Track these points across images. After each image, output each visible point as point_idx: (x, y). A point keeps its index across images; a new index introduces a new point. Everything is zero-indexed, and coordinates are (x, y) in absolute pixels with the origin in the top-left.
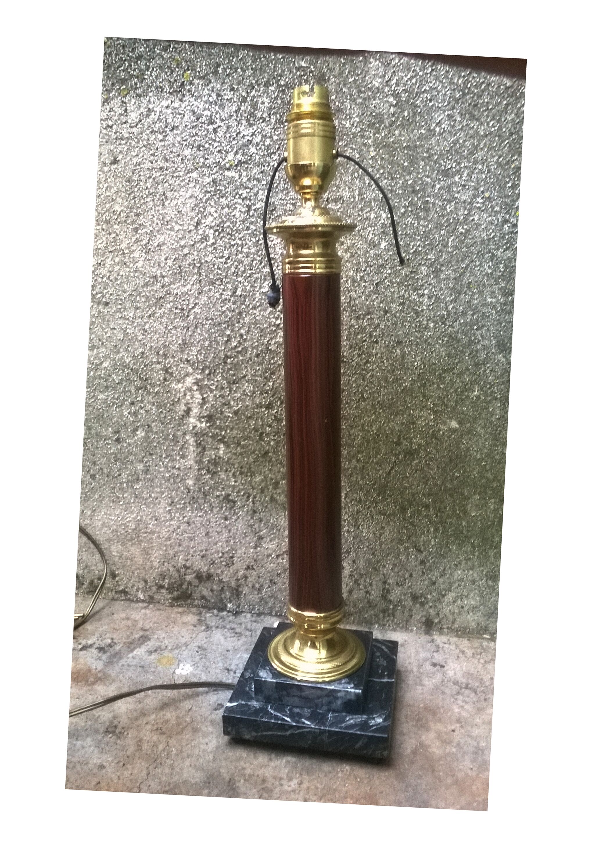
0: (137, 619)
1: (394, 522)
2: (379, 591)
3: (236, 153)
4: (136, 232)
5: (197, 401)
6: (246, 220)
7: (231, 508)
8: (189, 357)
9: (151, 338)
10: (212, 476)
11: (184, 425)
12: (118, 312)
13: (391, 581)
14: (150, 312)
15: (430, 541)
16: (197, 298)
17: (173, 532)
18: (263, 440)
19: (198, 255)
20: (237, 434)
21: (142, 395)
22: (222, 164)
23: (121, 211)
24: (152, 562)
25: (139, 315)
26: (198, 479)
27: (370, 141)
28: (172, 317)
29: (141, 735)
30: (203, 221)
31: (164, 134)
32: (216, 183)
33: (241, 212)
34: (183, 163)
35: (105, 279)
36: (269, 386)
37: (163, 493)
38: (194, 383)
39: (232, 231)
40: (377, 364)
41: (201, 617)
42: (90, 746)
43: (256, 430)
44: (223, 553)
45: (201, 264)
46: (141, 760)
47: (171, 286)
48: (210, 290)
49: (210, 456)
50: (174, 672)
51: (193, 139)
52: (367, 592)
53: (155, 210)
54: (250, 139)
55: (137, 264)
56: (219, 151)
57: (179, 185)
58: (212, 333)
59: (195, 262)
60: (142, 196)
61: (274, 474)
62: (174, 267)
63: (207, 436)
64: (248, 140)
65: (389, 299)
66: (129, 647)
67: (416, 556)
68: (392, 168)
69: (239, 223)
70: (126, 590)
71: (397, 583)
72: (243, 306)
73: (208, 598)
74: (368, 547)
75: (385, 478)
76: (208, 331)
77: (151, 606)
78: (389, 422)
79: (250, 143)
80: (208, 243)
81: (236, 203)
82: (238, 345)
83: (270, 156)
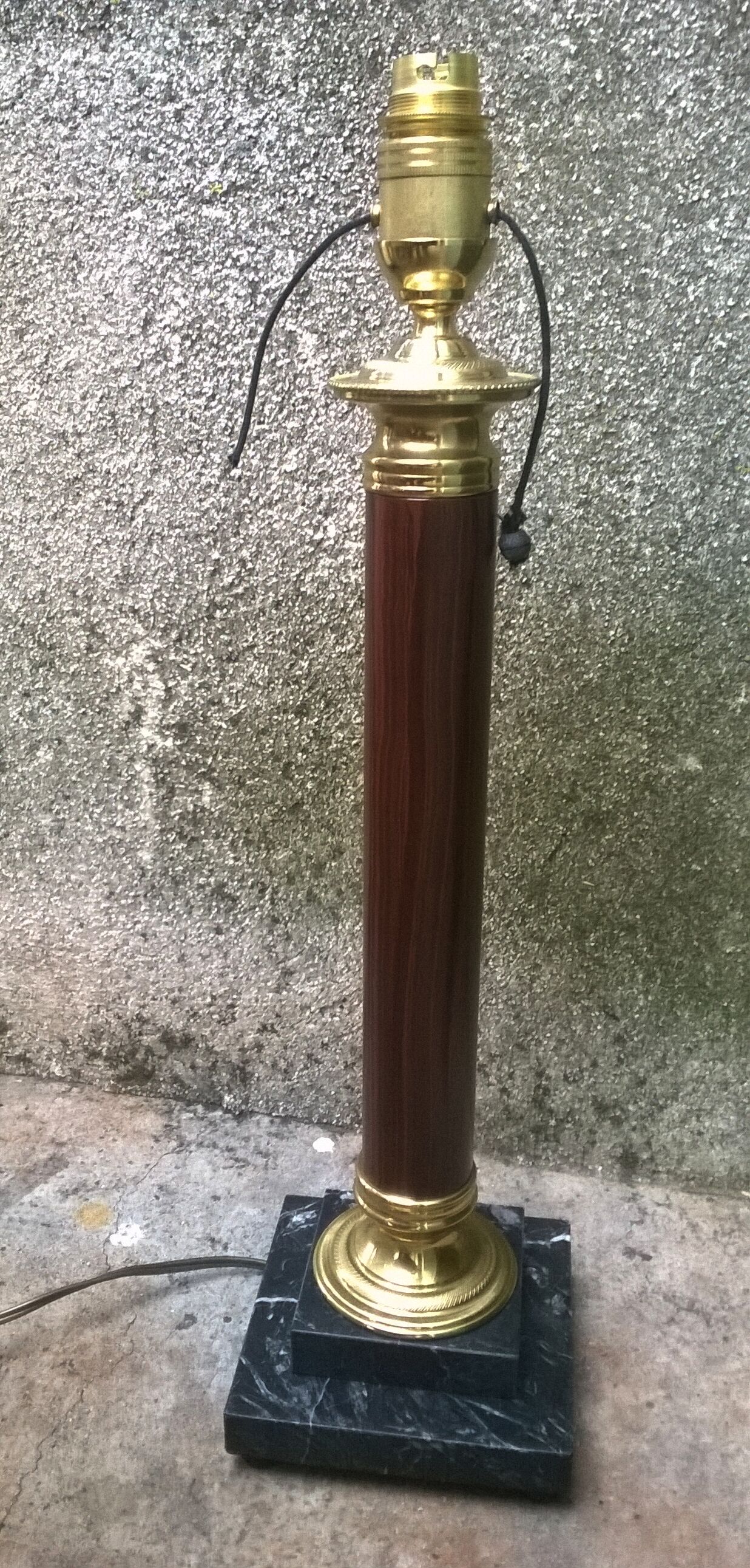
0: (45, 1119)
1: (561, 957)
2: (529, 1090)
3: (225, 166)
4: (21, 338)
5: (155, 693)
6: (249, 314)
7: (228, 911)
8: (137, 603)
9: (59, 562)
10: (189, 845)
11: (130, 741)
13: (552, 1072)
14: (54, 509)
15: (636, 999)
16: (149, 481)
17: (115, 950)
18: (291, 779)
19: (148, 391)
20: (237, 763)
21: (45, 679)
22: (196, 190)
24: (75, 1004)
25: (33, 513)
26: (160, 851)
27: (516, 139)
28: (101, 519)
29: (32, 1375)
30: (158, 317)
31: (70, 124)
32: (184, 232)
33: (238, 297)
34: (112, 188)
36: (301, 669)
37: (92, 874)
38: (148, 657)
39: (220, 339)
40: (527, 632)
41: (171, 1119)
43: (277, 759)
44: (214, 998)
45: (157, 408)
46: (28, 1428)
47: (97, 455)
48: (176, 464)
49: (185, 805)
50: (107, 1241)
51: (133, 134)
52: (504, 1091)
53: (58, 292)
54: (255, 134)
55: (24, 407)
56: (189, 162)
57: (104, 237)
58: (182, 556)
59: (144, 405)
60: (30, 261)
61: (314, 848)
62: (100, 415)
63: (178, 765)
64: (250, 137)
65: (557, 492)
66: (25, 1180)
67: (605, 1026)
68: (566, 200)
69: (233, 322)
70: (28, 1055)
71: (566, 1078)
72: (246, 501)
73: (187, 1082)
74: (505, 1002)
75: (542, 868)
76: (175, 550)
77: (75, 1090)
78: (553, 753)
79: (256, 143)
80: (171, 365)
81: (227, 276)
82: (236, 582)
83: (298, 173)
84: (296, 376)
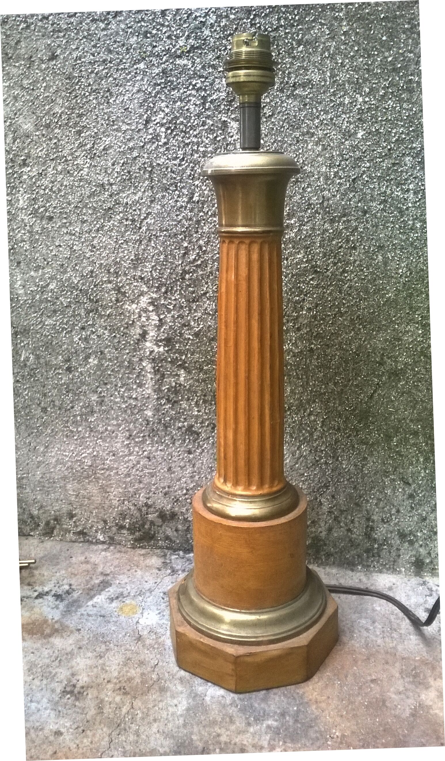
0: (96, 563)
1: (378, 452)
2: (363, 529)
3: (188, 38)
4: (80, 135)
5: (153, 322)
6: (202, 113)
7: (194, 441)
8: (143, 274)
9: (100, 255)
10: (173, 405)
11: (140, 349)
12: (63, 227)
13: (375, 518)
14: (98, 226)
15: (420, 473)
16: (149, 207)
17: (133, 468)
19: (148, 158)
20: (199, 358)
21: (93, 319)
22: (173, 50)
23: (62, 113)
24: (111, 500)
25: (86, 229)
26: (157, 410)
27: (341, 14)
28: (123, 229)
29: (102, 696)
30: (153, 119)
31: (106, 22)
32: (166, 73)
33: (196, 105)
34: (128, 53)
35: (47, 191)
37: (119, 425)
38: (149, 303)
39: (186, 128)
40: (355, 274)
41: (165, 559)
42: (46, 709)
44: (187, 490)
45: (153, 167)
46: (102, 725)
47: (121, 195)
48: (163, 197)
49: (170, 383)
50: (138, 622)
51: (139, 25)
52: (349, 530)
53: (99, 109)
54: (204, 20)
55: (82, 172)
56: (169, 37)
57: (124, 79)
58: (167, 246)
59: (146, 166)
60: (84, 94)
62: (122, 173)
63: (166, 361)
64: (201, 22)
65: (368, 197)
66: (88, 594)
67: (403, 489)
68: (368, 43)
69: (193, 118)
70: (85, 531)
71: (383, 520)
72: (201, 214)
73: (173, 539)
74: (348, 480)
75: (366, 403)
76: (163, 243)
77: (112, 548)
78: (370, 339)
79: (204, 25)
80: (160, 143)
81: (190, 94)
82: (197, 258)
83: (227, 39)
84: (227, 145)
